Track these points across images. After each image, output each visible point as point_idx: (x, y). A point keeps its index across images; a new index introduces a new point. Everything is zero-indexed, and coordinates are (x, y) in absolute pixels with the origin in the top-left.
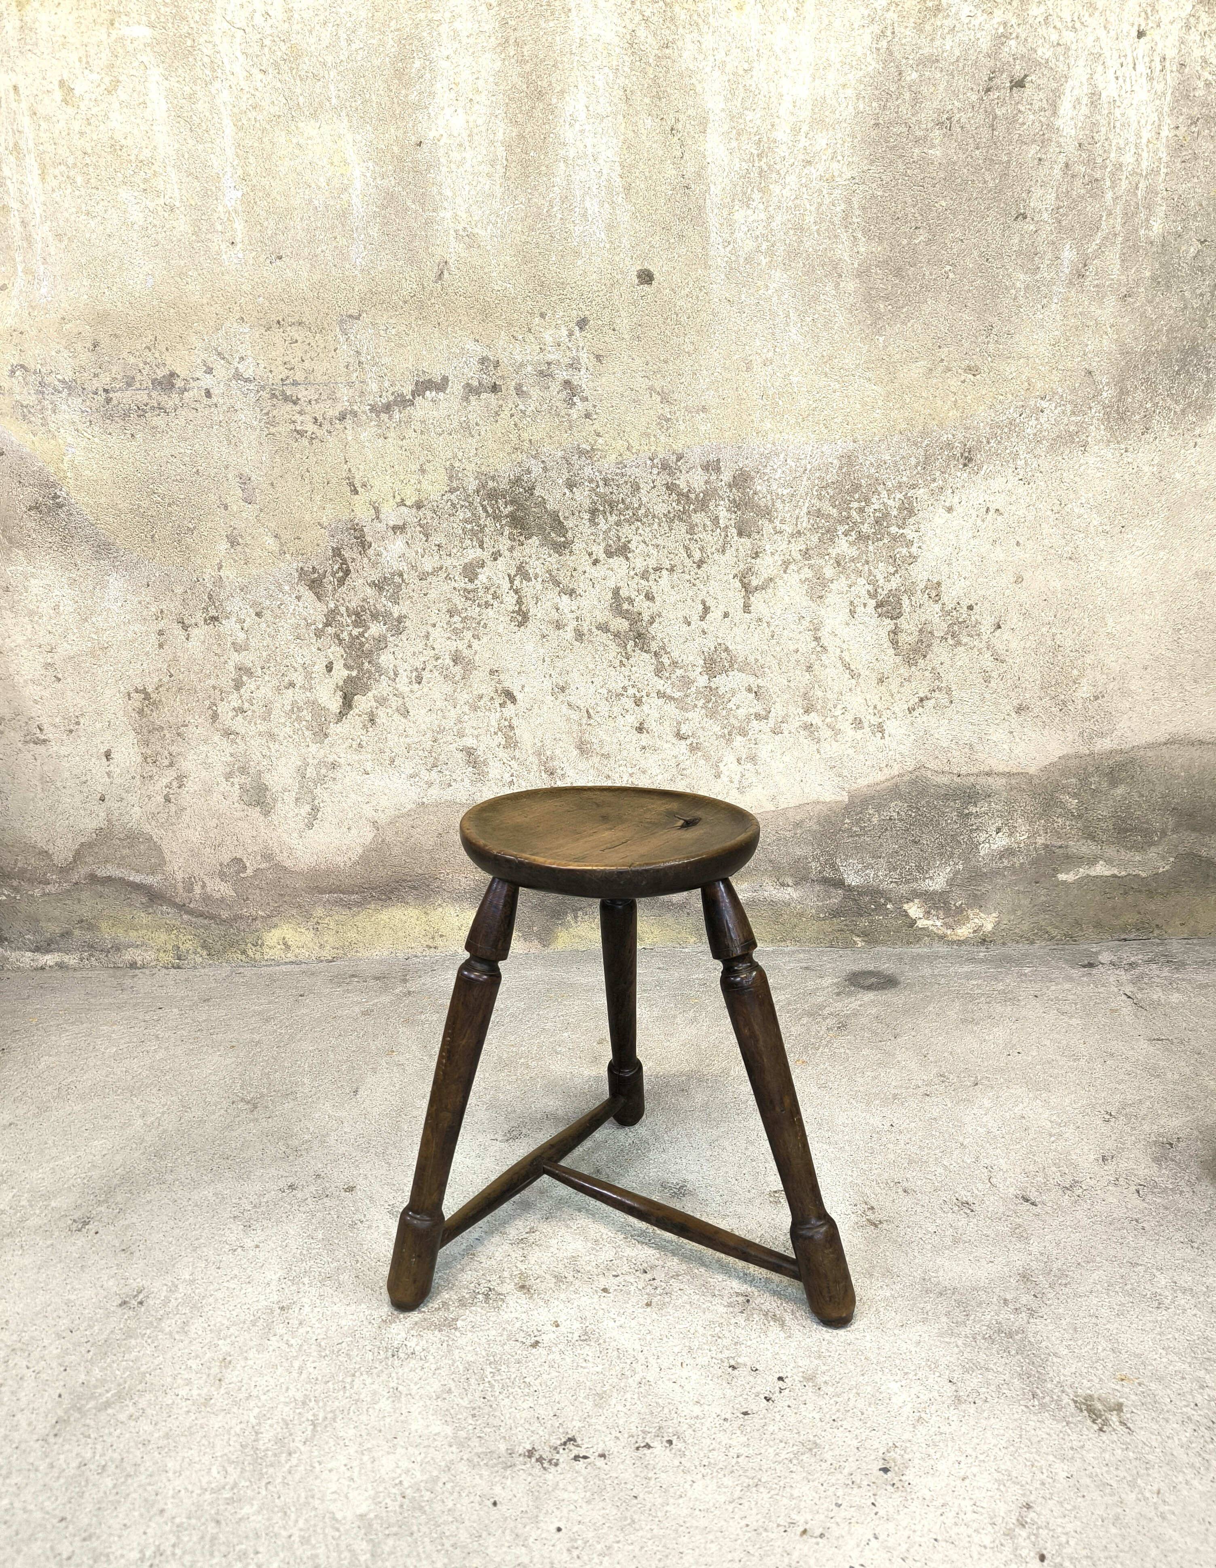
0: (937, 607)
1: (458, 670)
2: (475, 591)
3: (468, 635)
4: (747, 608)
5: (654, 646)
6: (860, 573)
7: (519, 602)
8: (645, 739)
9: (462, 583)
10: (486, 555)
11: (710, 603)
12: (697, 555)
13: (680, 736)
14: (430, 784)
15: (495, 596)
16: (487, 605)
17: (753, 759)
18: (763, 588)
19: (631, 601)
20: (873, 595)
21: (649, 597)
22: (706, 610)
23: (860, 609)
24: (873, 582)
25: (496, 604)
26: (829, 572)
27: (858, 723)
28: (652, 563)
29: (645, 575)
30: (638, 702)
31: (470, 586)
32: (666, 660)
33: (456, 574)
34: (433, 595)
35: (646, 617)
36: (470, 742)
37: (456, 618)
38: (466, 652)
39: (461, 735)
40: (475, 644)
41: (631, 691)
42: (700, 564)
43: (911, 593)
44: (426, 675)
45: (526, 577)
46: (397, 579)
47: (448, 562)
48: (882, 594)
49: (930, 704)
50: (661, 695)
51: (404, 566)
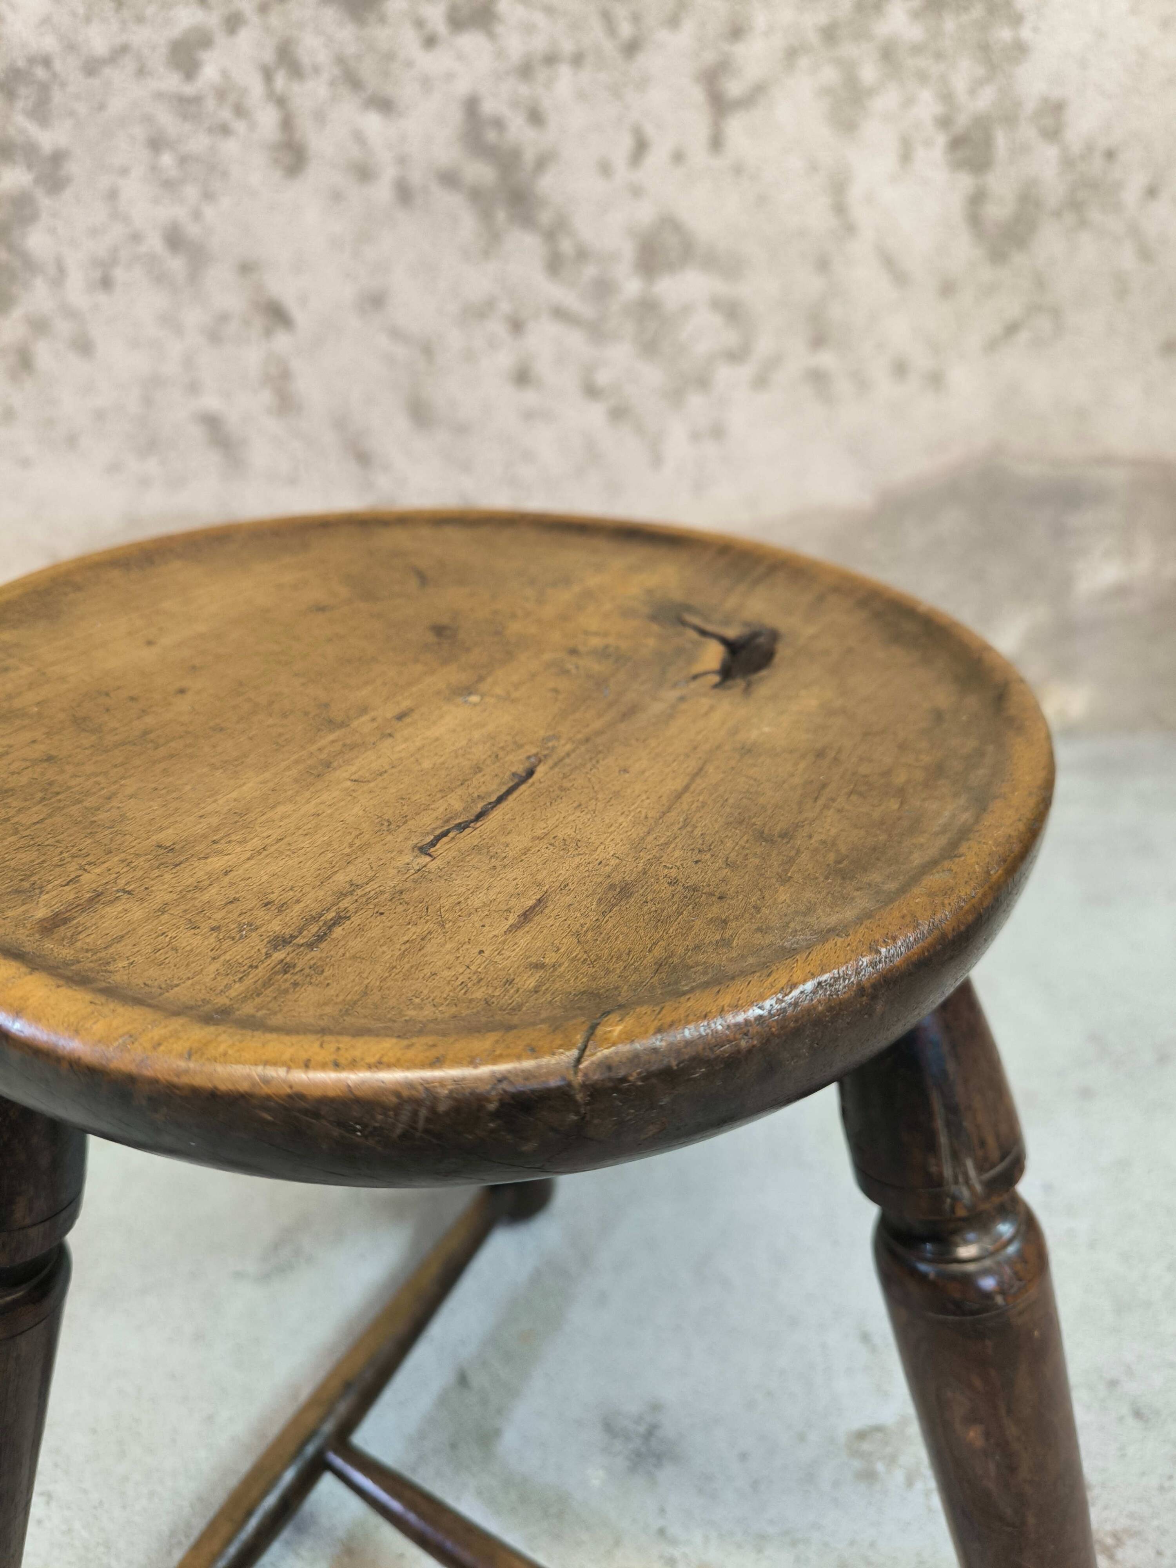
0: (1051, 152)
1: (176, 265)
2: (197, 100)
3: (191, 192)
4: (716, 143)
5: (545, 217)
6: (923, 77)
7: (287, 123)
8: (530, 397)
9: (172, 82)
10: (212, 20)
11: (650, 130)
12: (626, 30)
13: (591, 391)
14: (145, 482)
15: (240, 111)
16: (225, 130)
17: (718, 432)
18: (748, 101)
19: (499, 124)
20: (944, 122)
21: (536, 117)
22: (641, 147)
23: (920, 153)
24: (947, 97)
25: (240, 126)
26: (869, 73)
27: (900, 369)
28: (539, 44)
29: (525, 71)
30: (517, 326)
31: (189, 90)
32: (566, 246)
33: (157, 60)
34: (117, 105)
35: (529, 156)
36: (211, 402)
37: (167, 159)
38: (193, 230)
39: (193, 388)
40: (209, 212)
41: (505, 307)
42: (632, 48)
43: (1010, 119)
44: (119, 274)
45: (296, 70)
46: (40, 73)
47: (139, 36)
48: (962, 121)
49: (1023, 336)
50: (560, 314)
51: (49, 43)
